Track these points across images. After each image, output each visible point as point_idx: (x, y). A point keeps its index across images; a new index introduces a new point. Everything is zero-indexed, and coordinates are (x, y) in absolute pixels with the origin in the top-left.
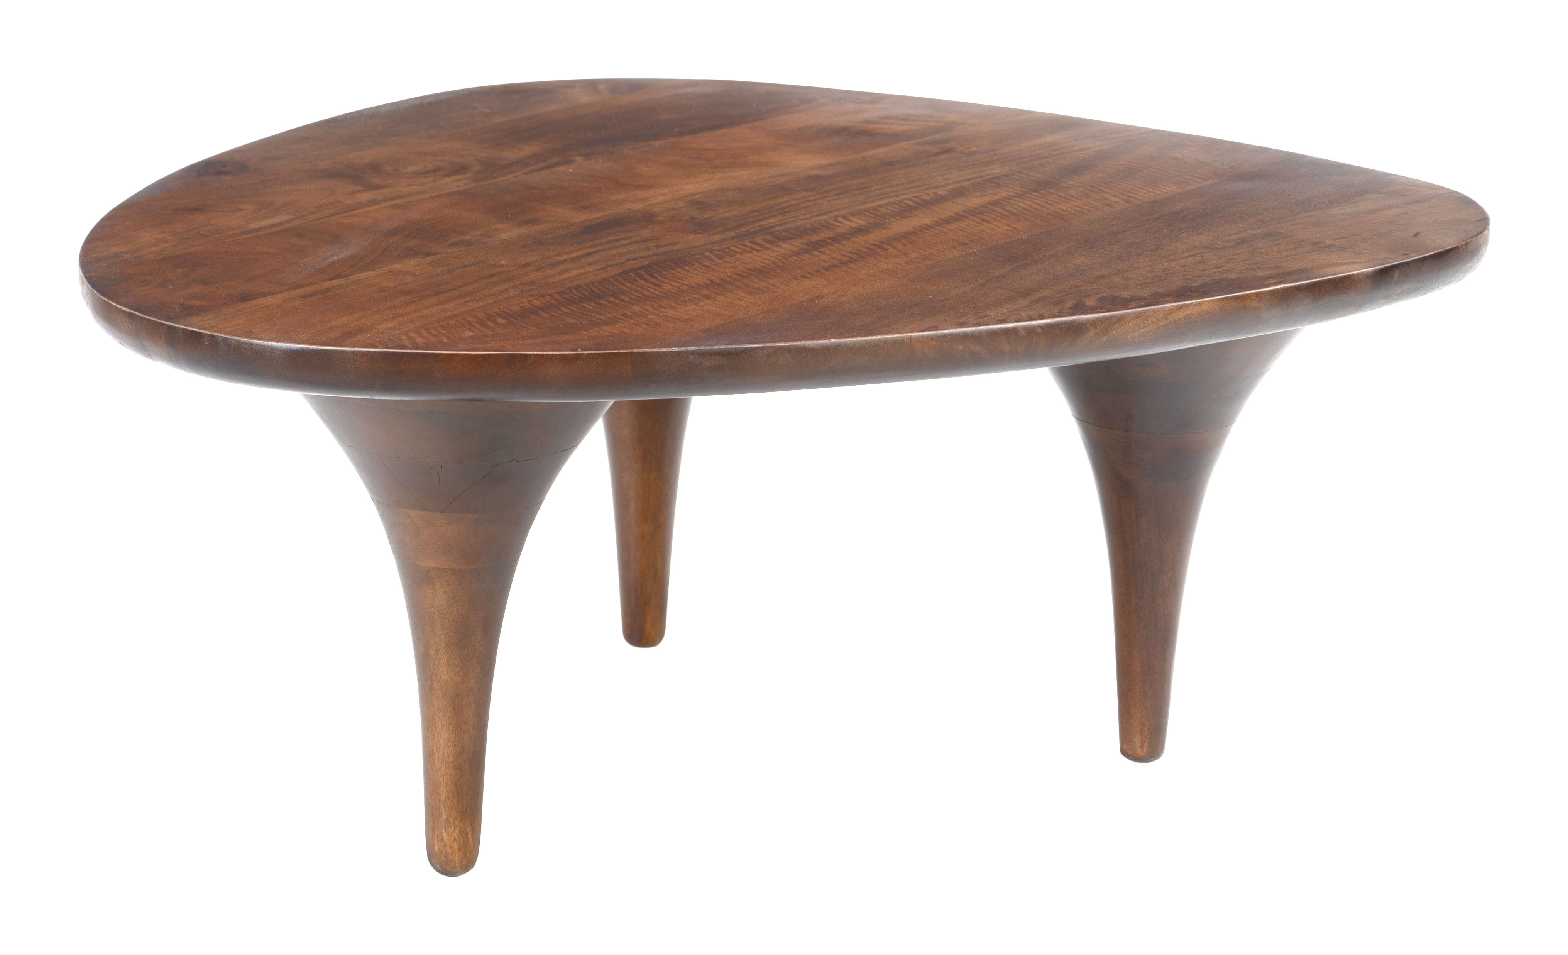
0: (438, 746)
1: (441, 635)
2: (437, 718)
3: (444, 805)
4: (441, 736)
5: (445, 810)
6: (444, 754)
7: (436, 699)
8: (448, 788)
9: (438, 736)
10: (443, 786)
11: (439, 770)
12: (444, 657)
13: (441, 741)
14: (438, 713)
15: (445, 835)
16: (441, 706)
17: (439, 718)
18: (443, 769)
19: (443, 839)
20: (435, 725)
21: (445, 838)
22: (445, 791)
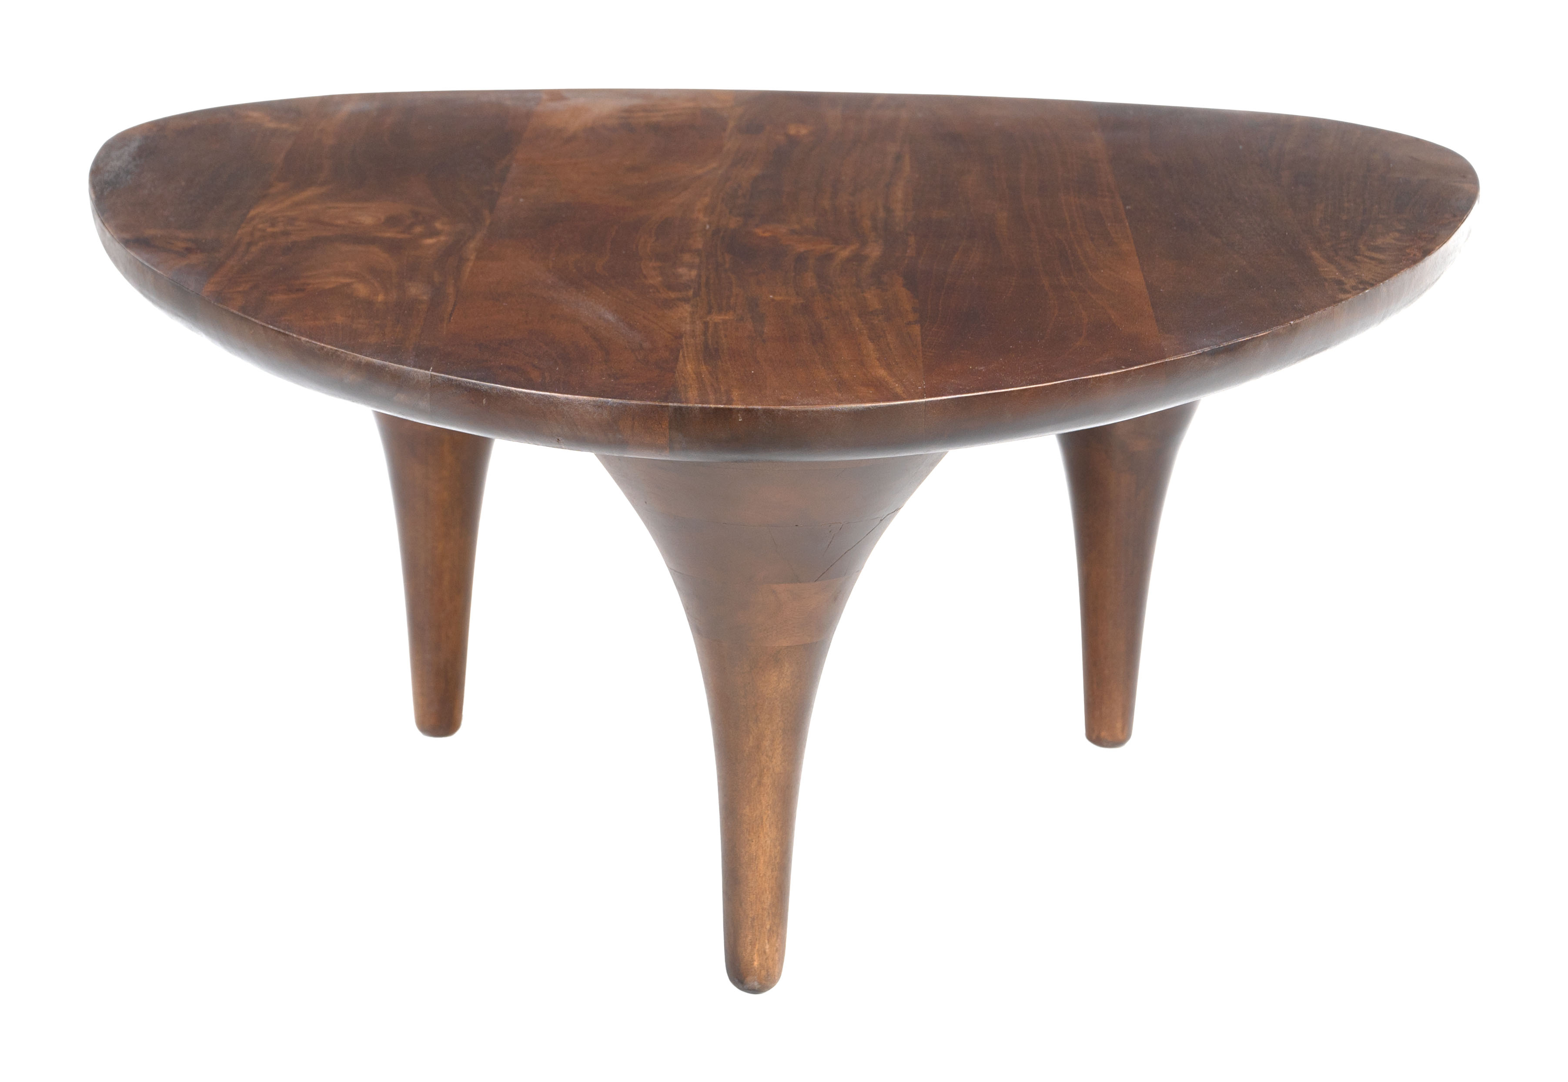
0: (764, 849)
1: (780, 721)
2: (765, 817)
3: (769, 913)
4: (769, 836)
5: (769, 919)
6: (770, 856)
7: (766, 795)
8: (773, 894)
9: (765, 837)
10: (768, 893)
11: (765, 875)
12: (780, 746)
13: (769, 842)
14: (766, 812)
15: (767, 947)
16: (770, 803)
17: (768, 816)
18: (769, 873)
19: (765, 952)
20: (762, 825)
21: (767, 951)
22: (769, 897)
